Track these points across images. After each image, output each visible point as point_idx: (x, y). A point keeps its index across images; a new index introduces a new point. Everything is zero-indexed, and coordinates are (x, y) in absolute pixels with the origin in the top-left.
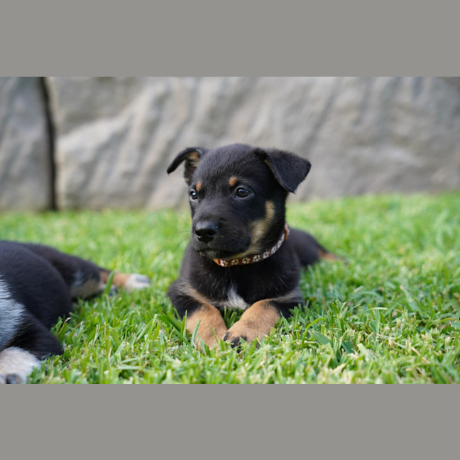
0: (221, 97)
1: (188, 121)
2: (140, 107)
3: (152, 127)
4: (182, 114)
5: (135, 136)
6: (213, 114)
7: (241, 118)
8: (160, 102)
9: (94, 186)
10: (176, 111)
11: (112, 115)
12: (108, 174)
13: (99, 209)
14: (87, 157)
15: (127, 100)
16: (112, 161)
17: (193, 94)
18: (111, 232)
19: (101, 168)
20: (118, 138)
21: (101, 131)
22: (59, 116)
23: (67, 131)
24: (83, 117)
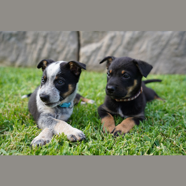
0: (132, 38)
1: (120, 45)
2: (106, 40)
3: (109, 46)
4: (118, 42)
5: (104, 49)
6: (129, 43)
7: (138, 45)
8: (112, 39)
9: (90, 63)
10: (117, 41)
11: (97, 42)
12: (94, 60)
13: (90, 71)
14: (88, 54)
15: (102, 37)
16: (96, 56)
17: (123, 37)
18: (90, 79)
19: (92, 58)
20: (98, 49)
21: (93, 46)
22: (82, 41)
23: (84, 46)
24: (89, 42)
